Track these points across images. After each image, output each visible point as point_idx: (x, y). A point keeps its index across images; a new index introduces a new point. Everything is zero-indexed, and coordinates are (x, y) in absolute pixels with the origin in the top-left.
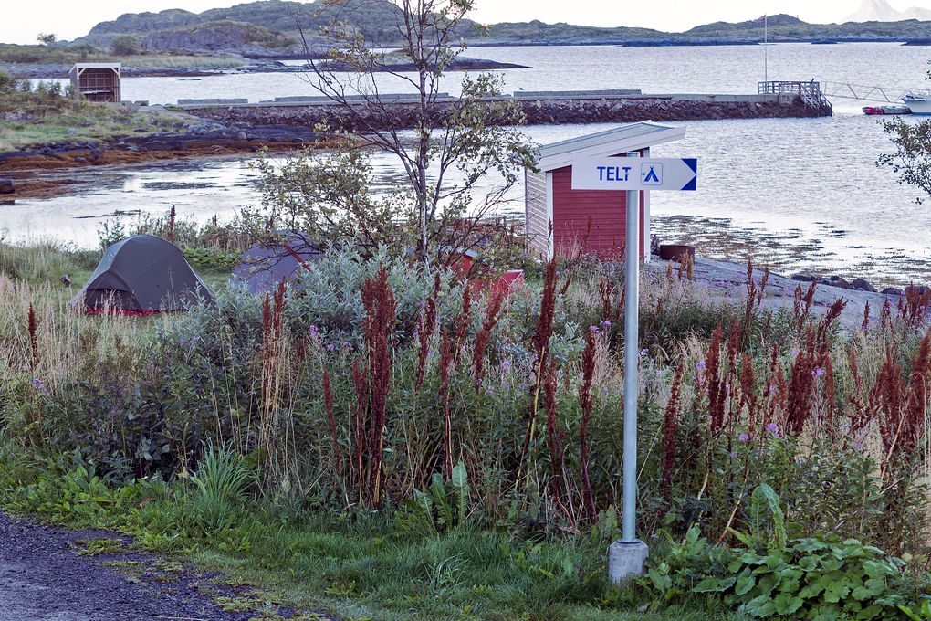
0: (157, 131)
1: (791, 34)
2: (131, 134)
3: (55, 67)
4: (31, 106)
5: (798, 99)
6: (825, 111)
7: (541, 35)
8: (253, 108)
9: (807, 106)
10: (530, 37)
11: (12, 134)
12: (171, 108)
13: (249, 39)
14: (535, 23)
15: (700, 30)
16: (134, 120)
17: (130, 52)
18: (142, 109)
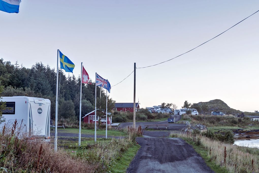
3: (258, 116)
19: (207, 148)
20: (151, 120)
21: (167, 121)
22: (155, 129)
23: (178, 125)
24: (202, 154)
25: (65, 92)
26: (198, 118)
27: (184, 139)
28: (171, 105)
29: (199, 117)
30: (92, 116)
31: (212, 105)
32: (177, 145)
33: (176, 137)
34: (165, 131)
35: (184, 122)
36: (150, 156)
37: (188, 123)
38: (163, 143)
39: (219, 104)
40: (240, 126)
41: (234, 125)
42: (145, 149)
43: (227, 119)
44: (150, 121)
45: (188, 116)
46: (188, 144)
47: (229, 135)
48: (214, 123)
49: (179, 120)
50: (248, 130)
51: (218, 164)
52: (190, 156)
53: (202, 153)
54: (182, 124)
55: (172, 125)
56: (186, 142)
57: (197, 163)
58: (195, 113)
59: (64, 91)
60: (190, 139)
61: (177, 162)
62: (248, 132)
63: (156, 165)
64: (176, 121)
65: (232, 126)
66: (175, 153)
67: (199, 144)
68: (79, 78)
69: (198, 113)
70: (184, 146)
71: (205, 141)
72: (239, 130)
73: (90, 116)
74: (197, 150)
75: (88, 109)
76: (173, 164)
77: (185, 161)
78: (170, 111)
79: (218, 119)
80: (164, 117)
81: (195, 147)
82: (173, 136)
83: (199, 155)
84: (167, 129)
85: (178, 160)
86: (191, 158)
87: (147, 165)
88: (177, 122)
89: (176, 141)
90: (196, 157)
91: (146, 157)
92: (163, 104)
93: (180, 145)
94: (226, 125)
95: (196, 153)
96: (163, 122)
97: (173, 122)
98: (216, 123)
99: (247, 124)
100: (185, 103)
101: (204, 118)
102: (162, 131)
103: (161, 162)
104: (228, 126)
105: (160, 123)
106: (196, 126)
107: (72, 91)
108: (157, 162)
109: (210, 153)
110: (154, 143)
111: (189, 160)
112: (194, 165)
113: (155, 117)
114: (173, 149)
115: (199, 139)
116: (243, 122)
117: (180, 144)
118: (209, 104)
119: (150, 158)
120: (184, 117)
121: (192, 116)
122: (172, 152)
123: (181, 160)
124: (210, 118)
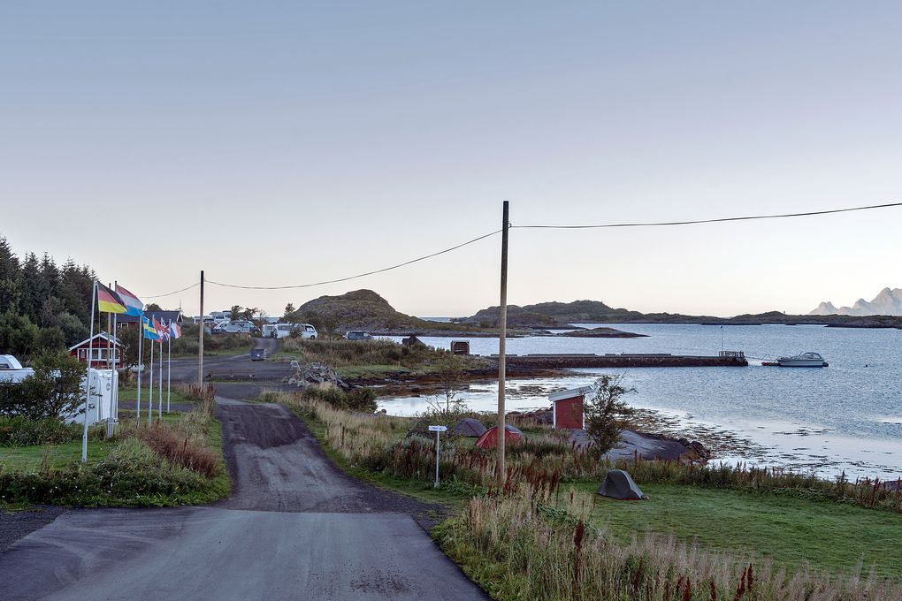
0: (478, 368)
1: (778, 320)
2: (469, 369)
3: (456, 332)
4: (433, 357)
5: (734, 359)
6: (745, 364)
7: (667, 319)
8: (519, 358)
9: (736, 361)
10: (662, 320)
11: (425, 368)
12: (487, 357)
13: (539, 321)
14: (665, 313)
15: (738, 318)
16: (471, 364)
17: (487, 327)
18: (477, 358)
19: (326, 423)
20: (212, 353)
21: (249, 354)
22: (228, 379)
23: (274, 368)
24: (317, 434)
25: (21, 297)
26: (315, 347)
27: (289, 407)
28: (254, 312)
29: (317, 345)
30: (85, 351)
31: (351, 304)
32: (279, 419)
33: (275, 402)
34: (248, 383)
35: (287, 357)
36: (244, 439)
37: (295, 362)
38: (256, 415)
39: (369, 302)
40: (405, 363)
41: (393, 361)
42: (231, 427)
43: (380, 348)
44: (210, 355)
45: (293, 343)
46: (296, 416)
47: (367, 396)
48: (350, 359)
49: (275, 351)
50: (420, 372)
51: (334, 448)
52: (300, 436)
53: (317, 431)
54: (283, 363)
55: (260, 367)
56: (294, 412)
57: (310, 447)
58: (309, 334)
59: (20, 294)
60: (299, 407)
61: (283, 447)
62: (420, 379)
63: (257, 452)
64: (268, 356)
65: (389, 363)
66: (277, 434)
67: (313, 416)
68: (46, 261)
69: (316, 334)
70: (291, 420)
71: (325, 412)
72: (402, 373)
73: (80, 351)
74: (311, 426)
75: (75, 335)
76: (279, 449)
77: (293, 445)
78: (252, 326)
79: (360, 350)
80: (241, 346)
81: (307, 421)
82: (268, 399)
83: (312, 436)
84: (251, 379)
85: (283, 443)
86: (301, 440)
87: (246, 452)
88: (270, 359)
89: (275, 412)
90: (308, 438)
91: (239, 441)
92: (236, 308)
93: (283, 419)
94: (376, 363)
95: (309, 432)
96: (240, 358)
97: (263, 360)
98: (355, 359)
99: (420, 360)
100: (287, 308)
101: (329, 347)
102: (242, 383)
103: (263, 447)
104: (380, 364)
105: (233, 361)
106: (312, 368)
107: (34, 294)
108: (256, 447)
109: (328, 433)
110: (242, 416)
111: (299, 444)
112: (305, 449)
113: (221, 345)
114: (274, 427)
115: (314, 409)
116: (413, 356)
117: (284, 417)
118: (345, 303)
119: (245, 441)
120: (286, 344)
121: (302, 343)
122: (273, 431)
123: (288, 443)
124: (341, 347)
